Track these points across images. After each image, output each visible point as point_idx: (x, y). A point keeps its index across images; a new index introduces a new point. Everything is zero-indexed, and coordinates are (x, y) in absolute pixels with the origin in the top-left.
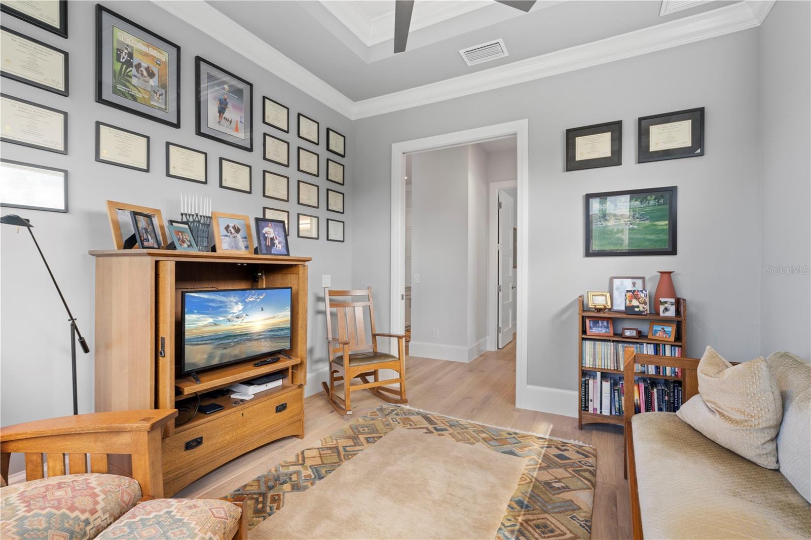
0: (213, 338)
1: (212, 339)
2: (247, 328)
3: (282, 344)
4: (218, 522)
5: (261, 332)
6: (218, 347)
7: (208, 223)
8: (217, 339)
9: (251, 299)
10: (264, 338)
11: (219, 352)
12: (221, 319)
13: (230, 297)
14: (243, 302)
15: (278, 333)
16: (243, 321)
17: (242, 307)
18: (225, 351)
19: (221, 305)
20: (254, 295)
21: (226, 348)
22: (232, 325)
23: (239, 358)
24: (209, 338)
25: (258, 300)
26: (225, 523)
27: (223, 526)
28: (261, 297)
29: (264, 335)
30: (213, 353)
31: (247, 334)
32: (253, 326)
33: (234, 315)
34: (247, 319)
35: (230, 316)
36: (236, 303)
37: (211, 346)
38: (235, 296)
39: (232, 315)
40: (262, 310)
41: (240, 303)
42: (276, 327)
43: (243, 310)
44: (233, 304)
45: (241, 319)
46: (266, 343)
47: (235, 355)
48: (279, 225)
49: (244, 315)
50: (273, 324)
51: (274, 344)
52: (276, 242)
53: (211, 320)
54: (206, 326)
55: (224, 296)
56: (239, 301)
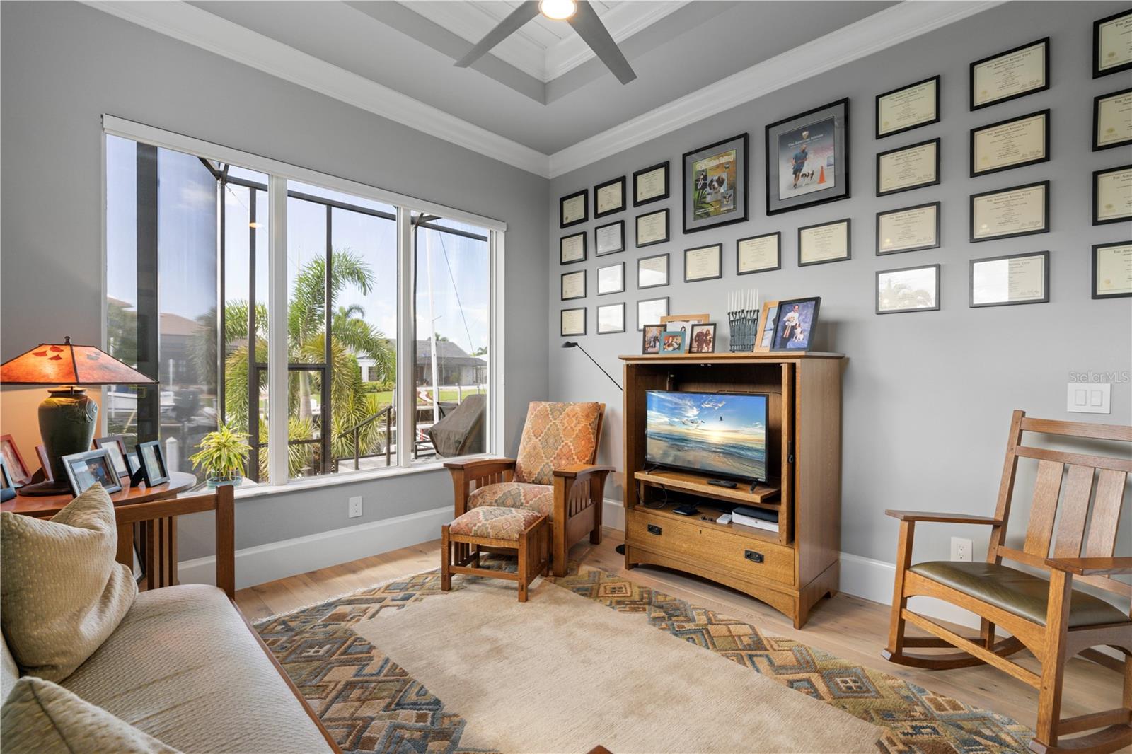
0: (668, 436)
1: (667, 438)
2: (702, 436)
3: (748, 467)
4: (499, 528)
5: (719, 445)
6: (672, 446)
7: (755, 317)
8: (671, 439)
9: (708, 406)
10: (723, 453)
11: (673, 452)
12: (676, 420)
13: (685, 400)
14: (699, 407)
15: (742, 452)
16: (699, 428)
17: (698, 413)
18: (679, 453)
19: (677, 406)
20: (711, 401)
21: (680, 451)
22: (686, 429)
23: (692, 466)
24: (664, 436)
25: (716, 408)
26: (501, 531)
27: (498, 531)
28: (720, 405)
29: (723, 449)
30: (667, 451)
31: (703, 443)
32: (709, 436)
33: (689, 419)
34: (702, 426)
35: (684, 419)
36: (691, 407)
37: (666, 444)
38: (689, 400)
39: (686, 418)
40: (721, 419)
41: (695, 408)
42: (741, 444)
43: (698, 415)
44: (688, 407)
45: (696, 425)
46: (726, 460)
47: (689, 461)
48: (809, 305)
49: (700, 421)
50: (736, 440)
51: (738, 464)
52: (798, 331)
53: (667, 419)
54: (662, 424)
55: (679, 398)
56: (694, 406)
